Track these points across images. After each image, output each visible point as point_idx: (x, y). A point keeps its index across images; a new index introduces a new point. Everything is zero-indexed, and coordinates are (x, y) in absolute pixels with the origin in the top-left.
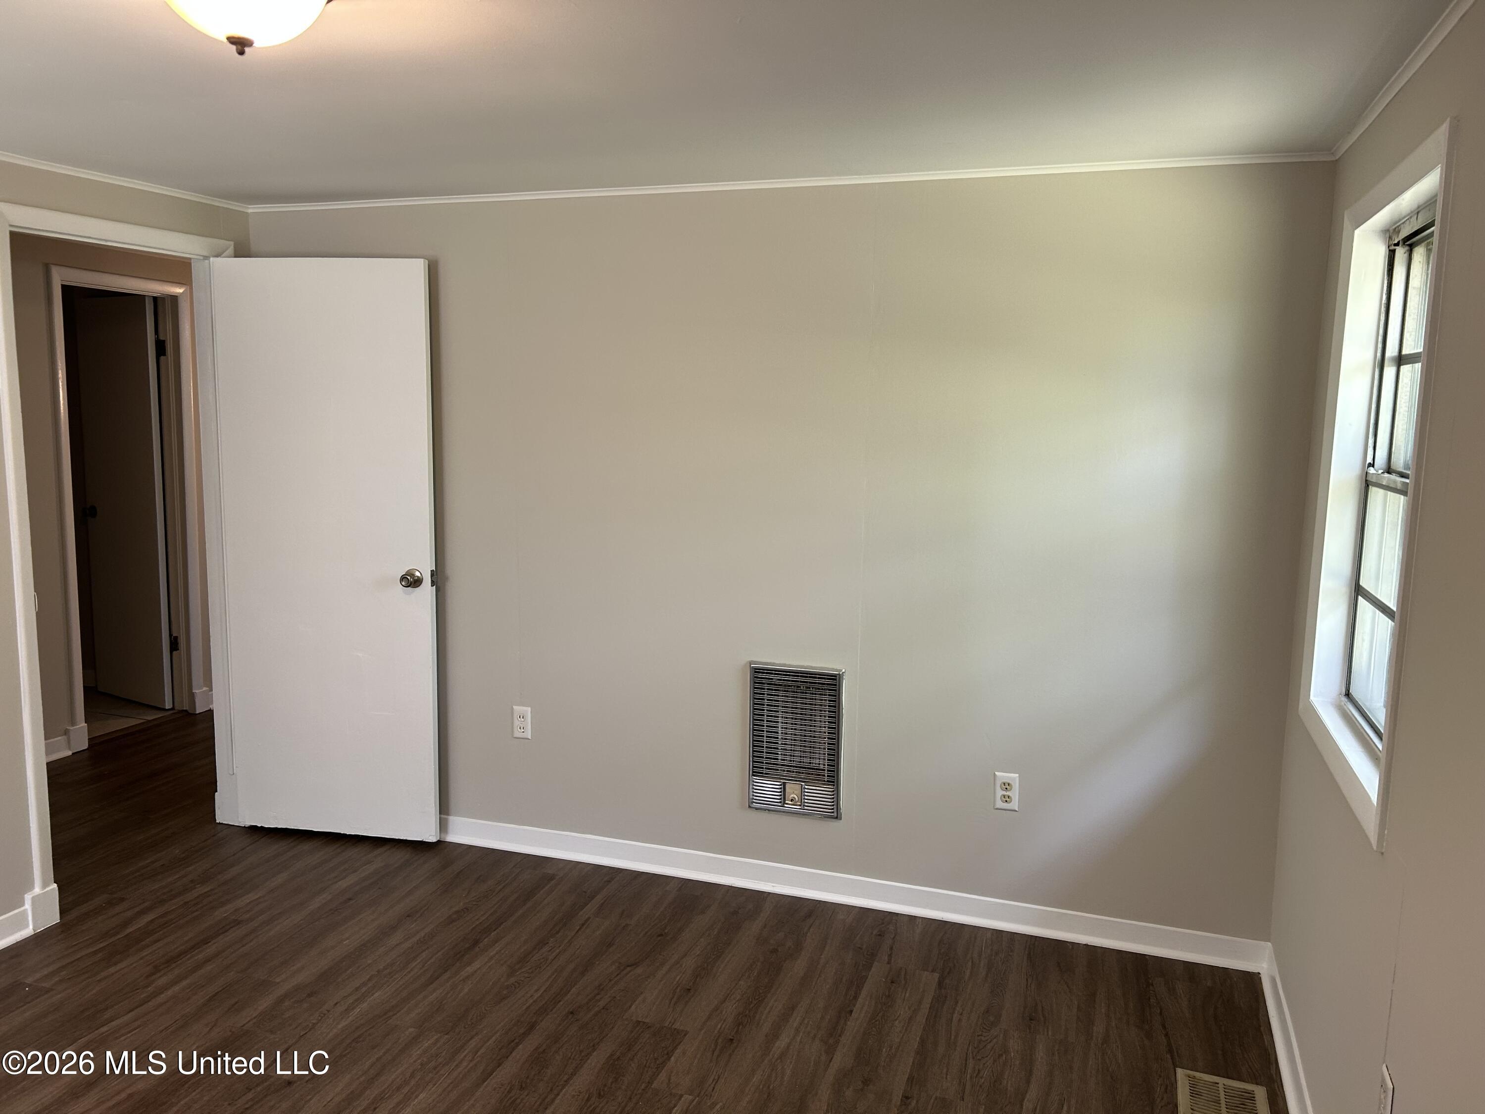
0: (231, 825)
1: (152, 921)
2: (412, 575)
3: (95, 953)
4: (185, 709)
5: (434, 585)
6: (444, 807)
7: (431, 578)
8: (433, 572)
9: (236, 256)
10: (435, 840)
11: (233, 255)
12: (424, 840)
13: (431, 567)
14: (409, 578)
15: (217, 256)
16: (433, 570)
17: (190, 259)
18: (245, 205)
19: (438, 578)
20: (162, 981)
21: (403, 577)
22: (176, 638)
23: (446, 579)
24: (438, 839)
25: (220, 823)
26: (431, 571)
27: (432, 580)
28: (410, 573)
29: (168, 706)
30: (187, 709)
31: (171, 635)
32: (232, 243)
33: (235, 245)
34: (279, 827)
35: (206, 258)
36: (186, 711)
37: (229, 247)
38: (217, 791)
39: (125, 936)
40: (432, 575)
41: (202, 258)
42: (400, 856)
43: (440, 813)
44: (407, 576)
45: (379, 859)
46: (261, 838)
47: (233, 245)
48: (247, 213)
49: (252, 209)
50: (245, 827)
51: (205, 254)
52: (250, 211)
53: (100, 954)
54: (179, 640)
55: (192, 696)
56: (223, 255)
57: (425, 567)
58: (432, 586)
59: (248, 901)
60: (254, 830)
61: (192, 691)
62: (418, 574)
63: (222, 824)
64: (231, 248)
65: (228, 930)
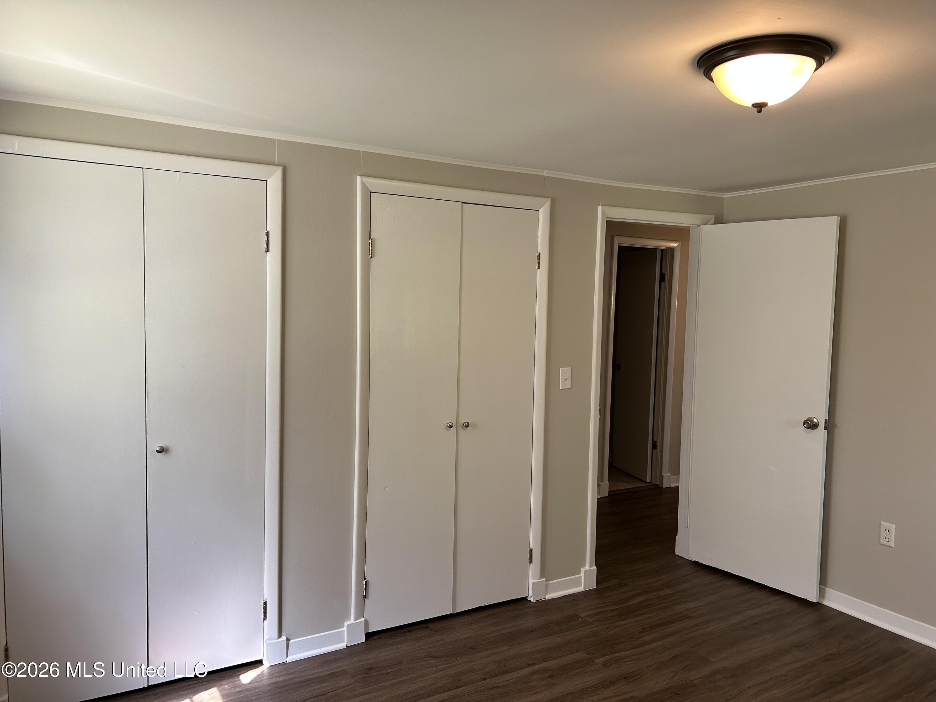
0: (684, 558)
1: (642, 602)
2: (812, 421)
3: (613, 610)
4: (657, 484)
5: (826, 429)
6: (823, 580)
7: (825, 424)
8: (826, 420)
9: (716, 223)
10: (815, 601)
11: (714, 223)
12: (807, 599)
13: (826, 417)
14: (809, 422)
15: (704, 224)
16: (827, 419)
17: (690, 227)
18: (724, 194)
19: (830, 425)
20: (647, 638)
21: (805, 421)
22: (656, 442)
23: (835, 426)
24: (818, 601)
25: (677, 555)
26: (825, 420)
27: (825, 426)
28: (810, 420)
29: (648, 480)
30: (658, 484)
31: (653, 440)
32: (713, 216)
33: (715, 217)
34: (712, 566)
35: (699, 226)
36: (658, 485)
37: (712, 219)
38: (677, 536)
39: (628, 606)
40: (826, 422)
41: (696, 226)
42: (790, 606)
43: (820, 584)
44: (807, 421)
45: (776, 604)
46: (701, 570)
47: (714, 218)
48: (723, 198)
49: (726, 196)
50: (691, 561)
51: (698, 224)
52: (725, 197)
53: (615, 612)
54: (657, 443)
55: (662, 477)
56: (708, 224)
57: (821, 417)
58: (825, 430)
59: (694, 606)
60: (697, 564)
61: (662, 473)
62: (815, 420)
63: (678, 556)
64: (712, 220)
65: (682, 620)
